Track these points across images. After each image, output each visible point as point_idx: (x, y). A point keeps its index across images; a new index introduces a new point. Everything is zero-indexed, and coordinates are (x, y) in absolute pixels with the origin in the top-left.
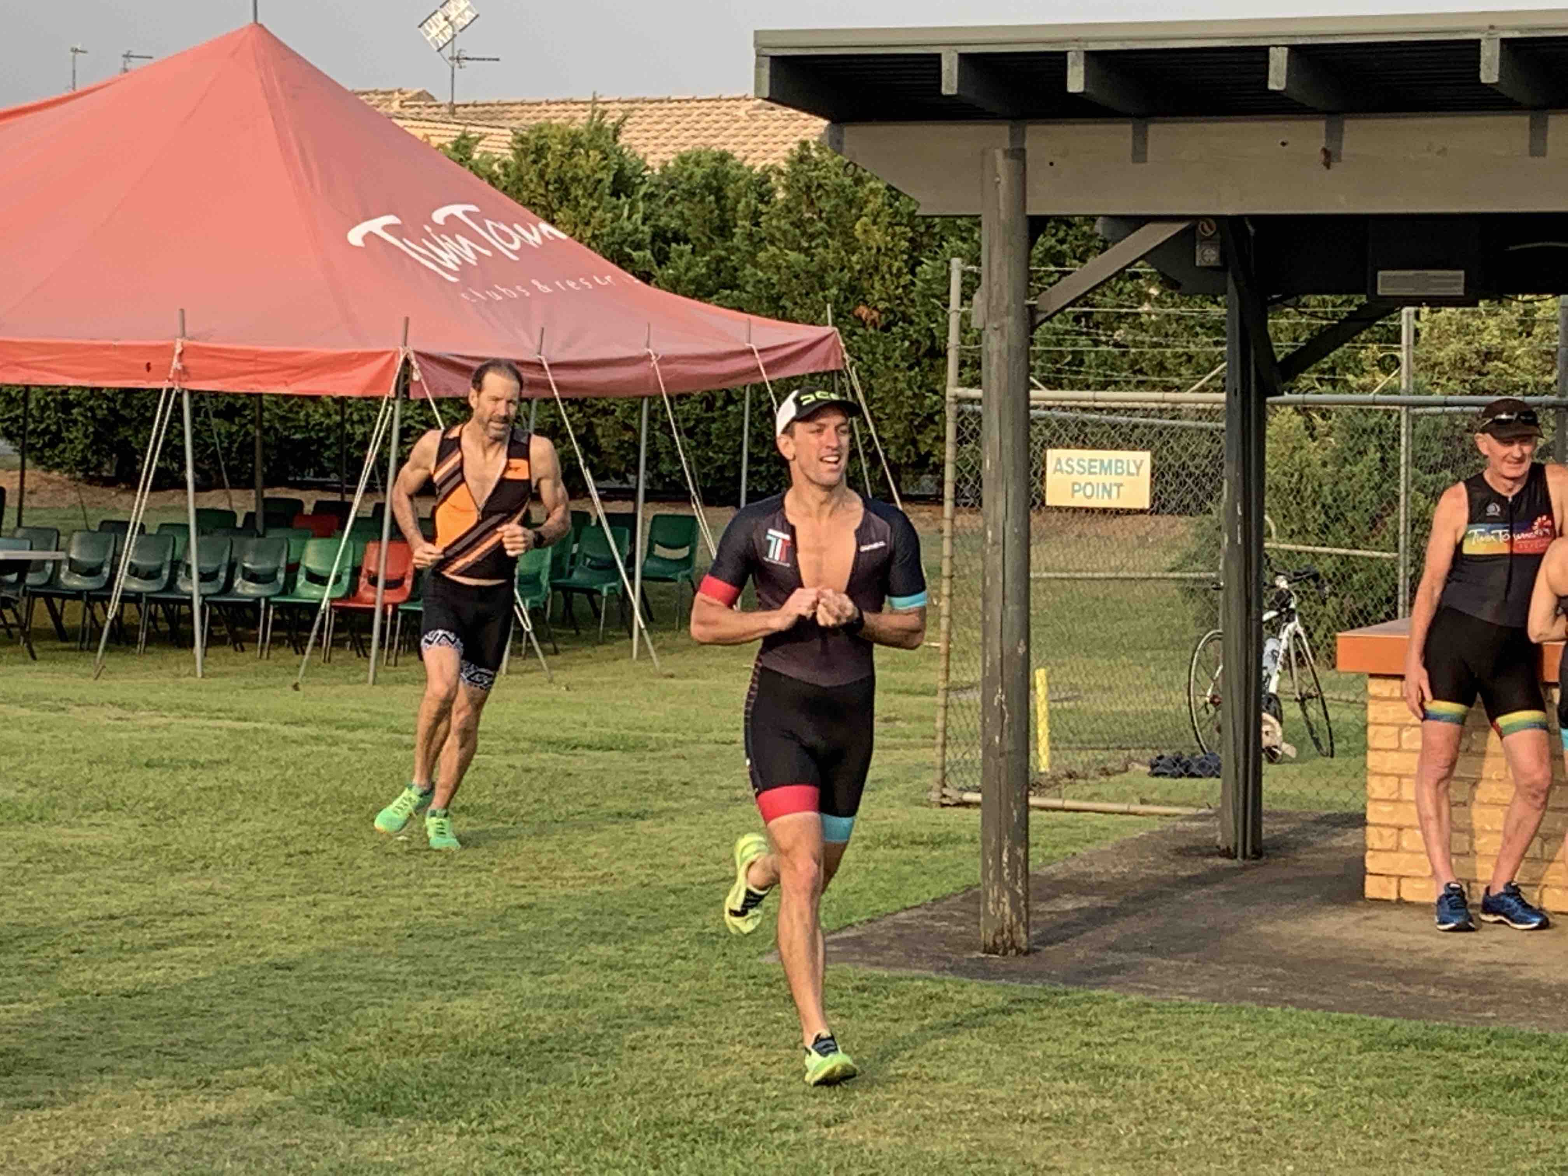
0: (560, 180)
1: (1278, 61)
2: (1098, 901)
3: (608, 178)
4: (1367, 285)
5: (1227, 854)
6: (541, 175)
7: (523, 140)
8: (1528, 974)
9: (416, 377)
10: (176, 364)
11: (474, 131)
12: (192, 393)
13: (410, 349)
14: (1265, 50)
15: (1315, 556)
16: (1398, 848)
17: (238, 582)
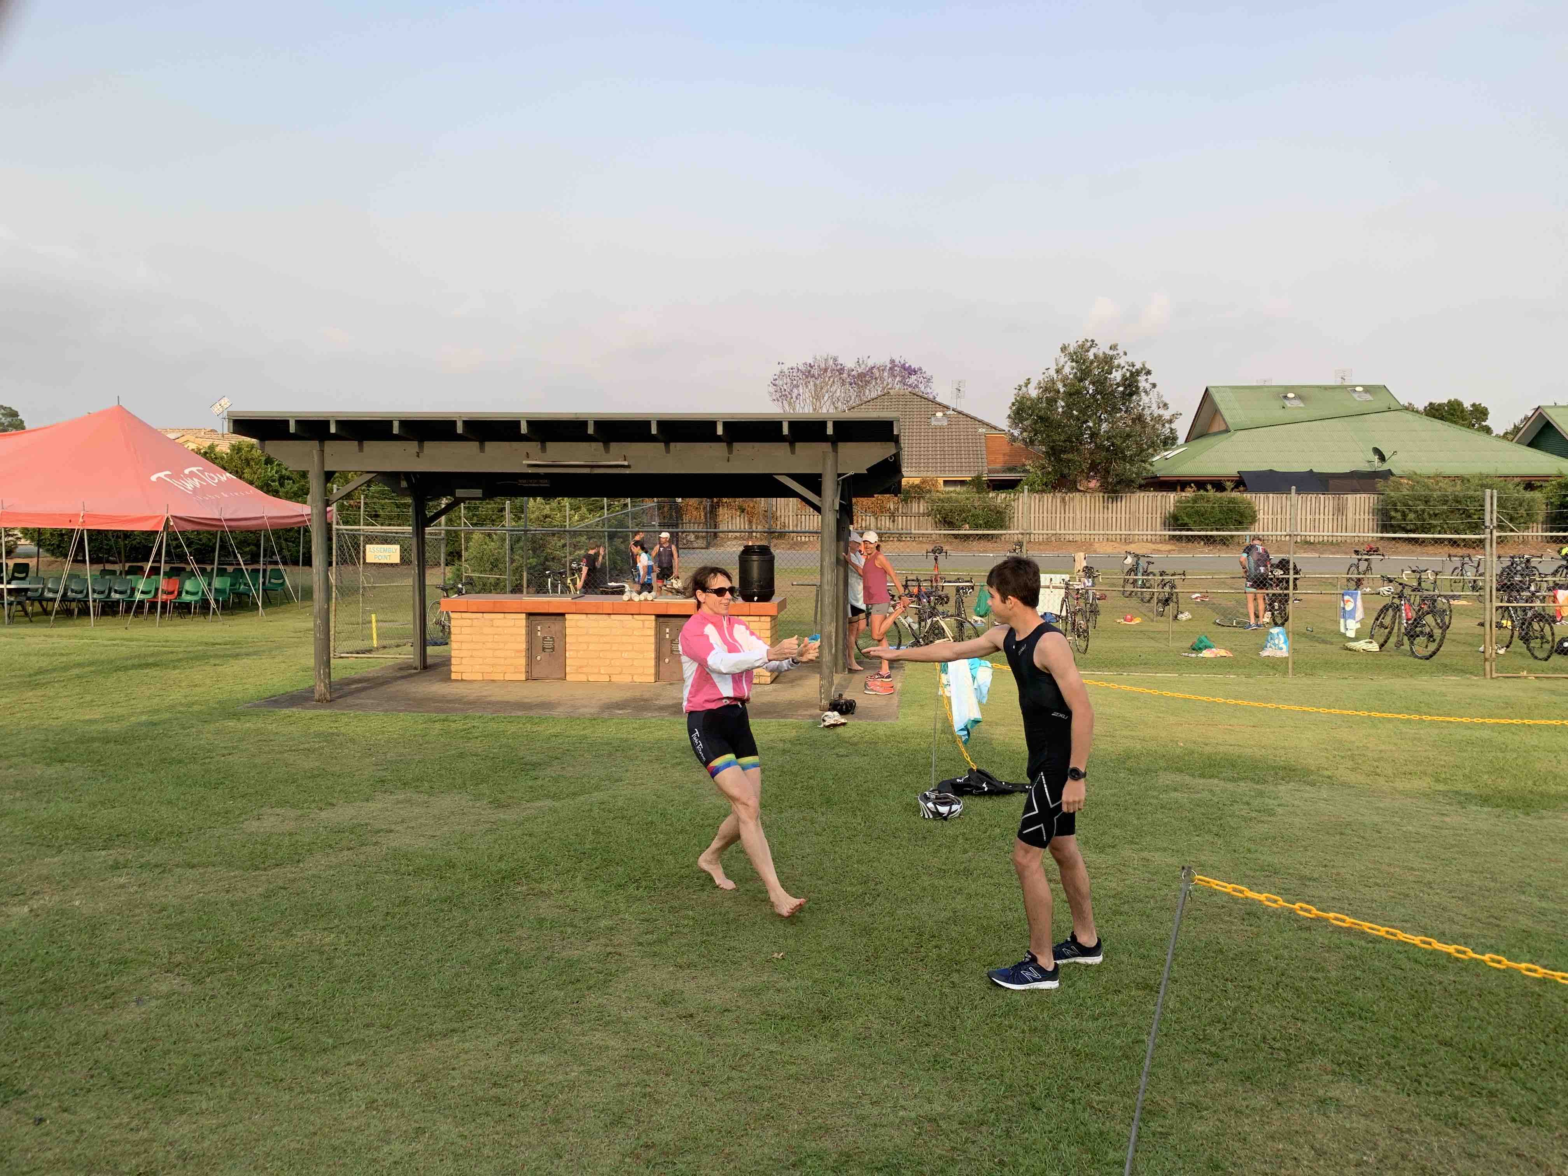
0: (246, 459)
1: (396, 425)
2: (364, 684)
3: (263, 459)
4: (452, 494)
5: (415, 668)
6: (240, 458)
7: (233, 446)
8: (489, 699)
9: (172, 524)
10: (81, 520)
11: (216, 443)
12: (88, 530)
13: (169, 515)
14: (392, 421)
15: (488, 578)
16: (461, 664)
17: (113, 594)
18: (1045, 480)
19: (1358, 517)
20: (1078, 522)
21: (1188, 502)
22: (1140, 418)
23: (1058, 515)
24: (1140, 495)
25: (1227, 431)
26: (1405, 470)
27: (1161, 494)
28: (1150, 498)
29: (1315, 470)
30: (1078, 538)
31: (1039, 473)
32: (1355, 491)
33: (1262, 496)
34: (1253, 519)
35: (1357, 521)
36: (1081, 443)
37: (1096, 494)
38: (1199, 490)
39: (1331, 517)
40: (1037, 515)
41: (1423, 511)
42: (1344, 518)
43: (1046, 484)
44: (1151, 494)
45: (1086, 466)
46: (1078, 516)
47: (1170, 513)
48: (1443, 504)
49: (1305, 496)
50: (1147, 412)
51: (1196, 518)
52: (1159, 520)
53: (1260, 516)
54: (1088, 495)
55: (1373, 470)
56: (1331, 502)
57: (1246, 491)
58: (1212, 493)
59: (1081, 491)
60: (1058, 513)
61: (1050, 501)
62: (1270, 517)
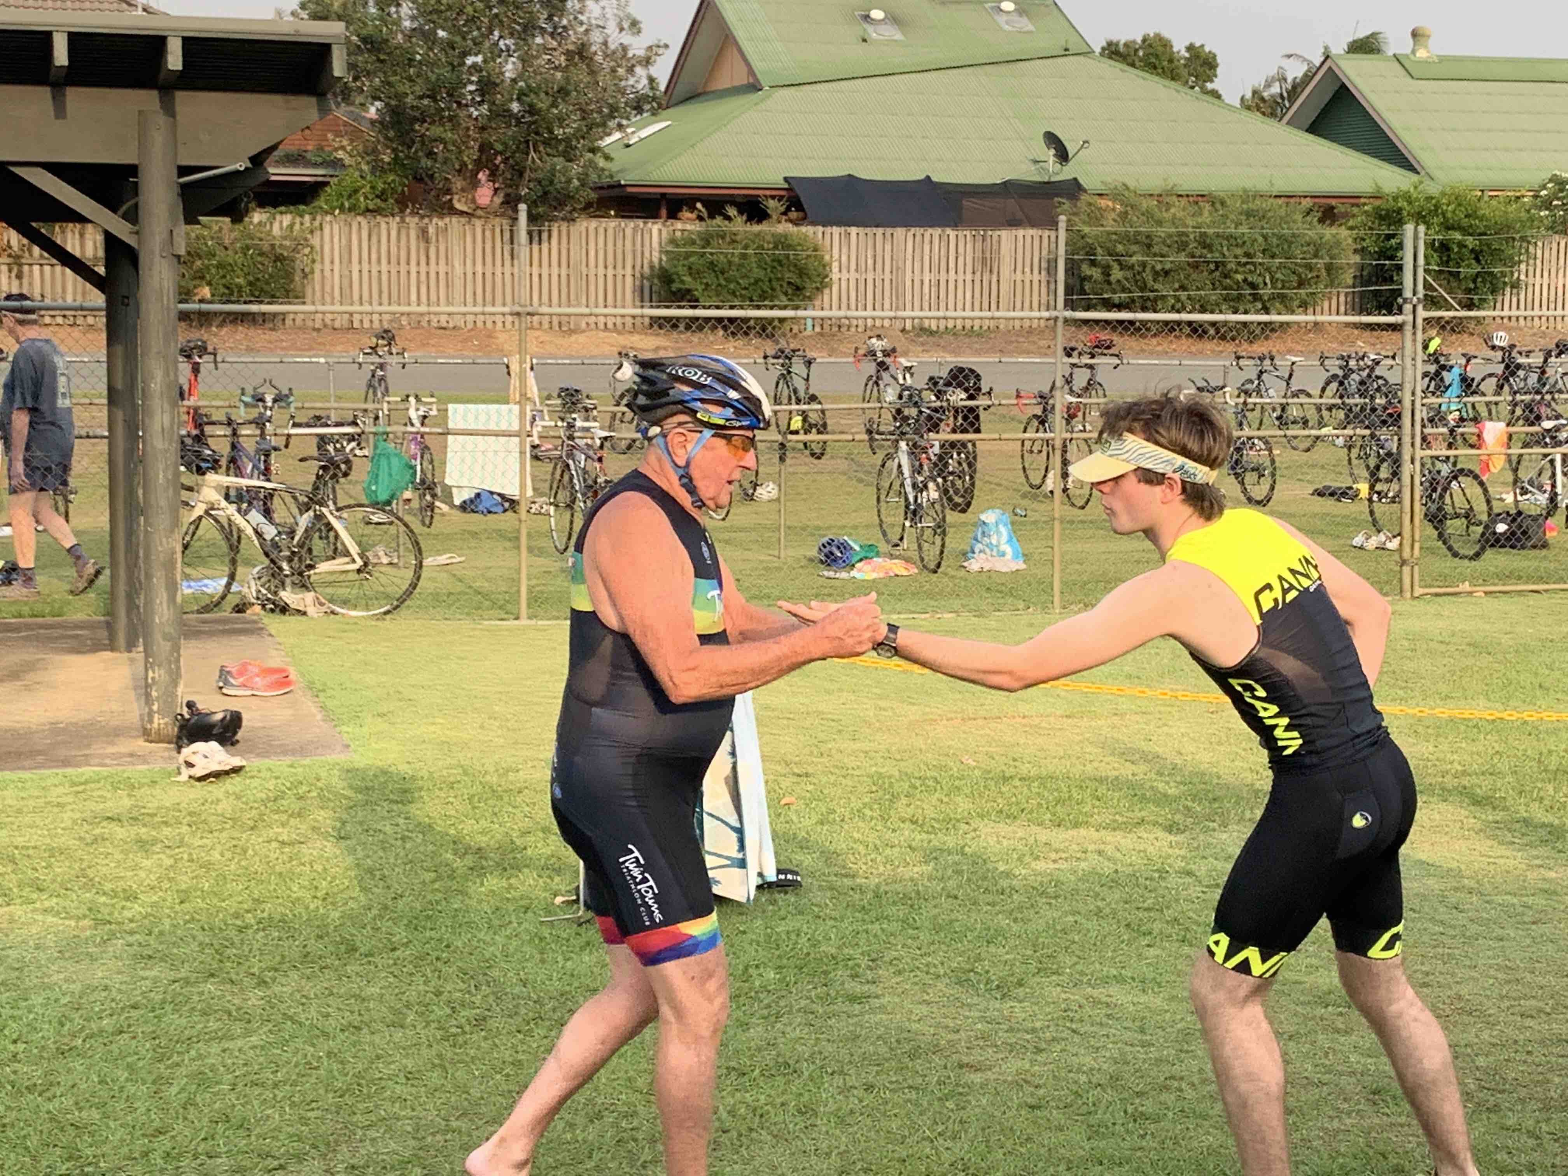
18: (380, 186)
19: (1019, 276)
20: (458, 283)
21: (693, 243)
22: (581, 53)
23: (413, 269)
24: (586, 226)
25: (754, 87)
26: (1109, 180)
27: (631, 224)
28: (610, 232)
29: (935, 179)
30: (459, 321)
31: (365, 167)
32: (1013, 223)
33: (836, 230)
34: (822, 283)
35: (1019, 284)
36: (459, 103)
37: (497, 221)
38: (712, 216)
39: (969, 277)
40: (365, 267)
41: (1144, 265)
42: (994, 279)
43: (382, 196)
44: (612, 224)
45: (470, 155)
46: (459, 270)
47: (652, 267)
48: (1179, 251)
49: (919, 231)
50: (596, 37)
51: (709, 278)
52: (629, 280)
53: (835, 275)
54: (478, 223)
55: (1046, 179)
56: (969, 246)
57: (803, 220)
58: (739, 225)
59: (462, 213)
60: (413, 262)
61: (394, 234)
62: (853, 275)
